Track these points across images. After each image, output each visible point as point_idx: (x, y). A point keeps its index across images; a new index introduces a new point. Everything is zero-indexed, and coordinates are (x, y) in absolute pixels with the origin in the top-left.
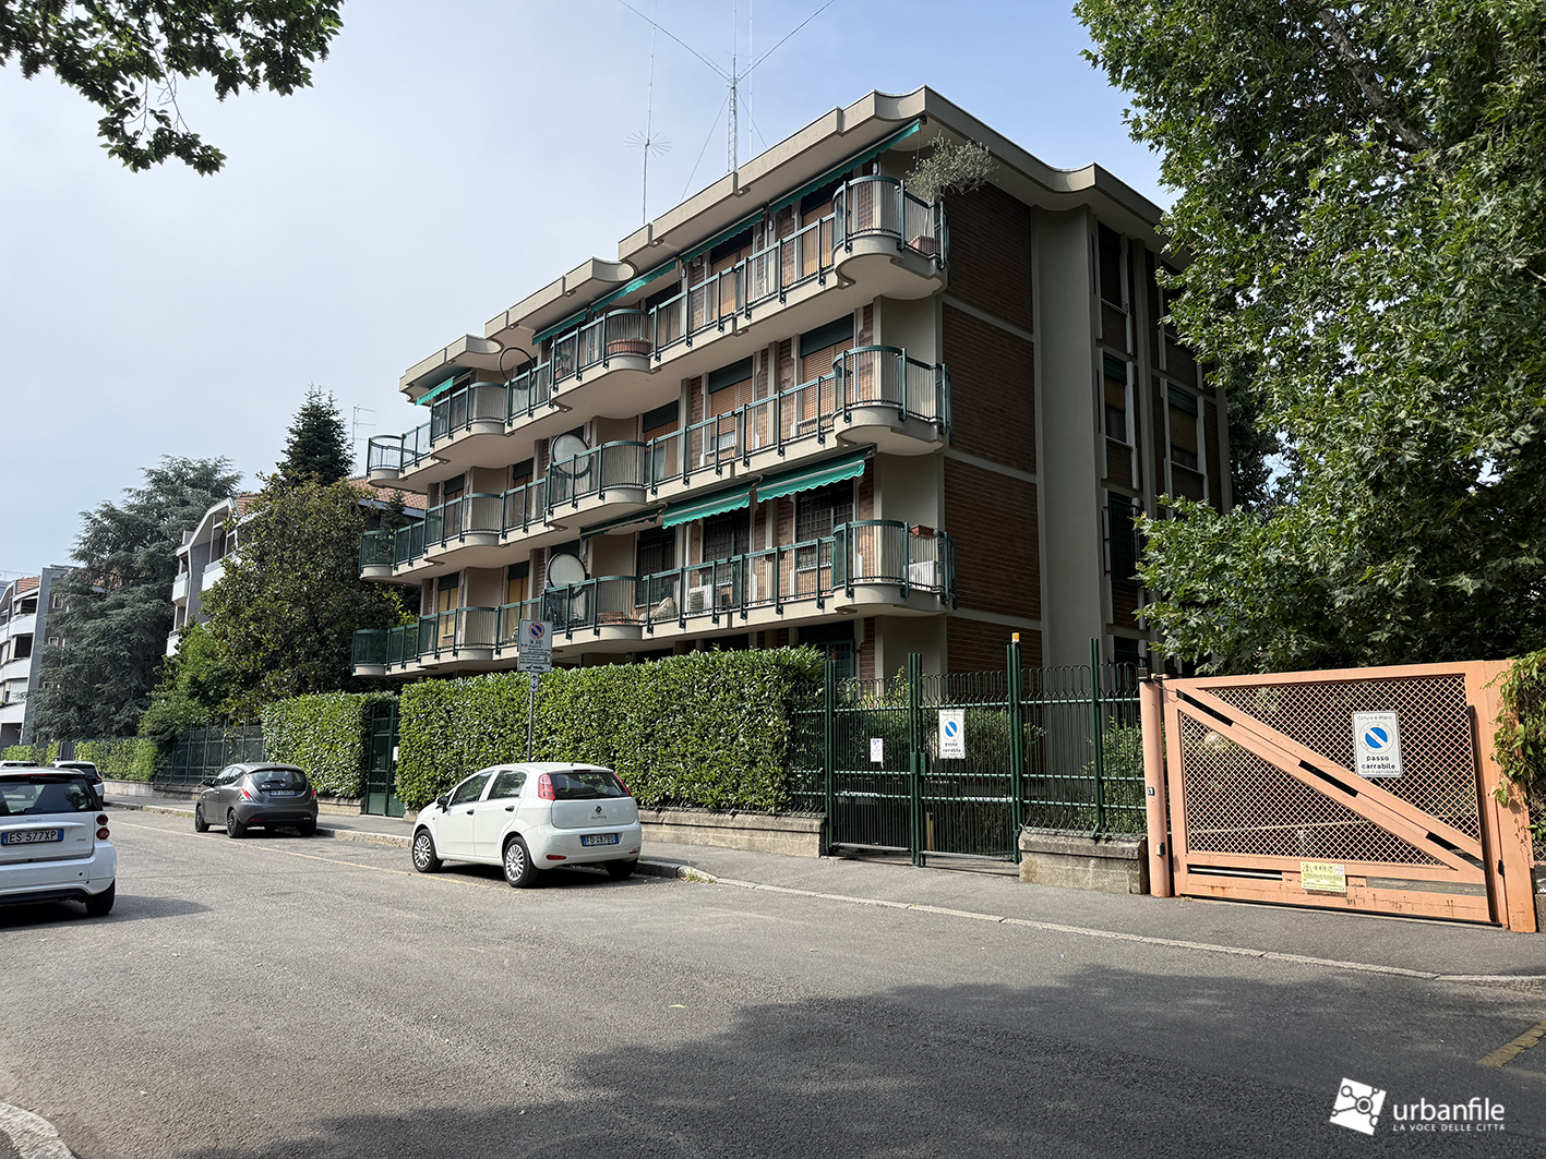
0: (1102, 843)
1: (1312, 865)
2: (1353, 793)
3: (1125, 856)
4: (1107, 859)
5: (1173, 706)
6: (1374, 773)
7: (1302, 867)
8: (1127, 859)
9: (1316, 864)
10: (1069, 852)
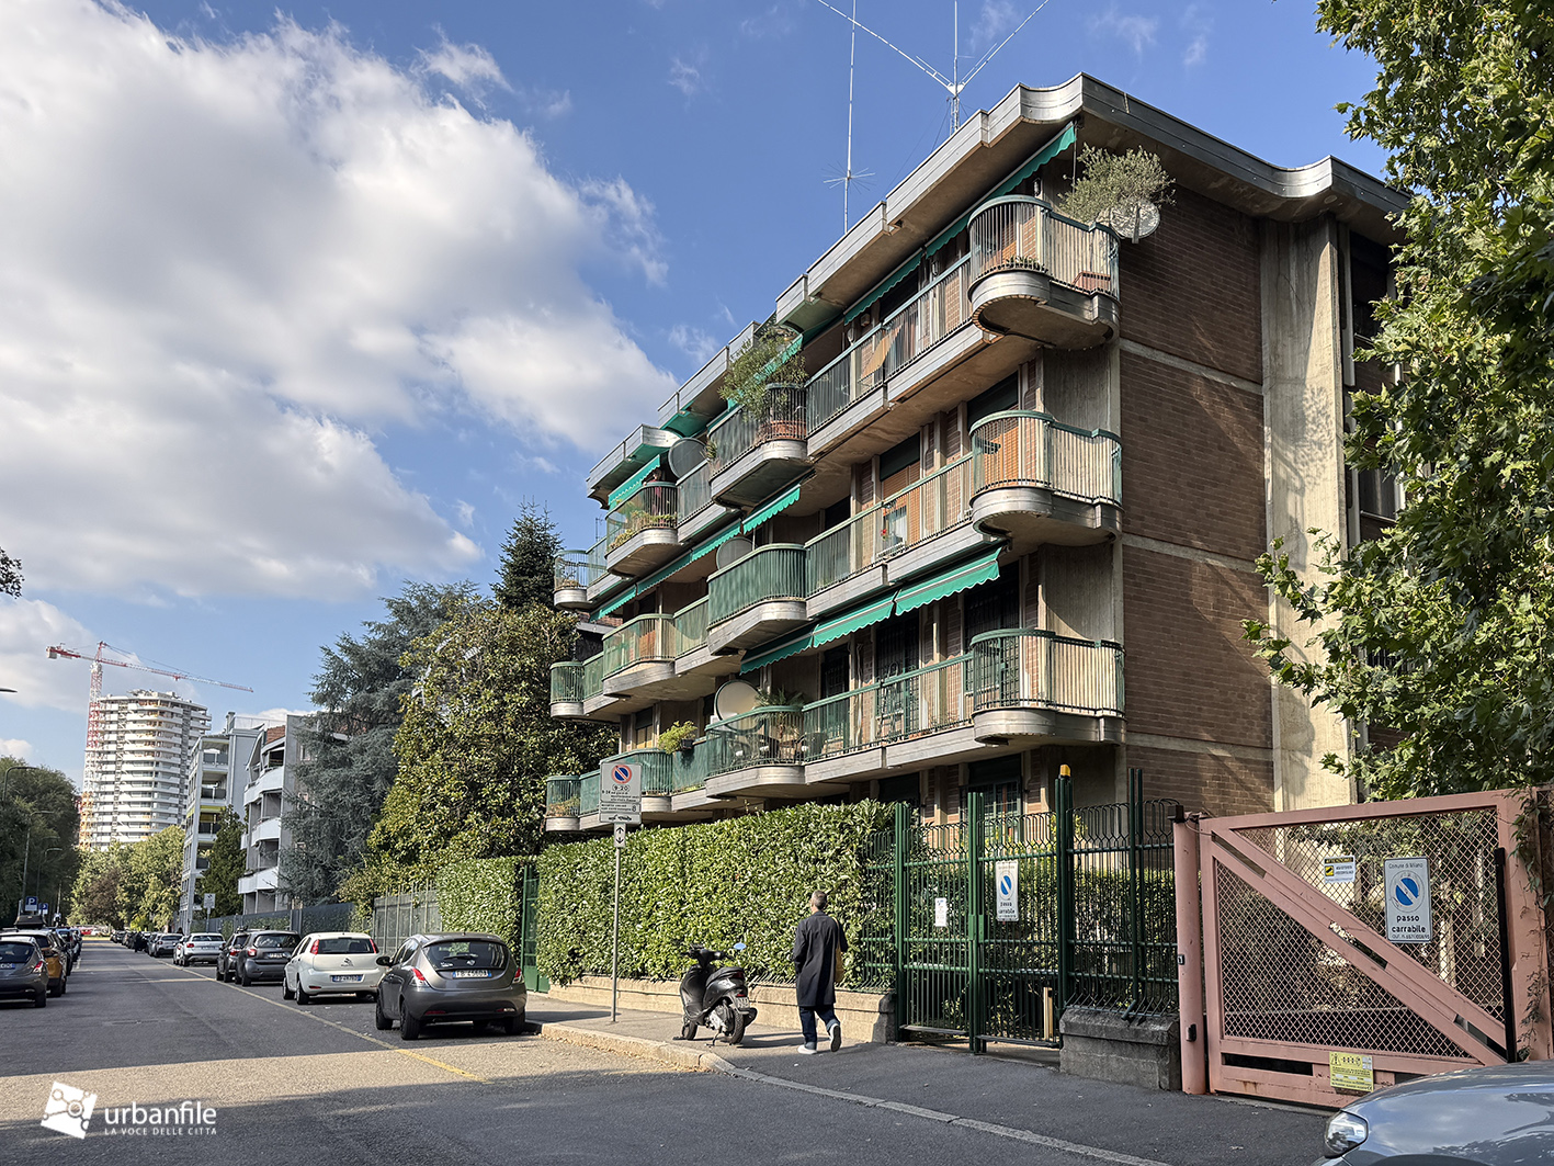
0: (1135, 1026)
1: (1341, 1056)
2: (1382, 963)
3: (1154, 1041)
4: (1138, 1045)
5: (1210, 851)
6: (1403, 937)
7: (1331, 1058)
8: (1158, 1045)
9: (1344, 1055)
10: (1104, 1036)
